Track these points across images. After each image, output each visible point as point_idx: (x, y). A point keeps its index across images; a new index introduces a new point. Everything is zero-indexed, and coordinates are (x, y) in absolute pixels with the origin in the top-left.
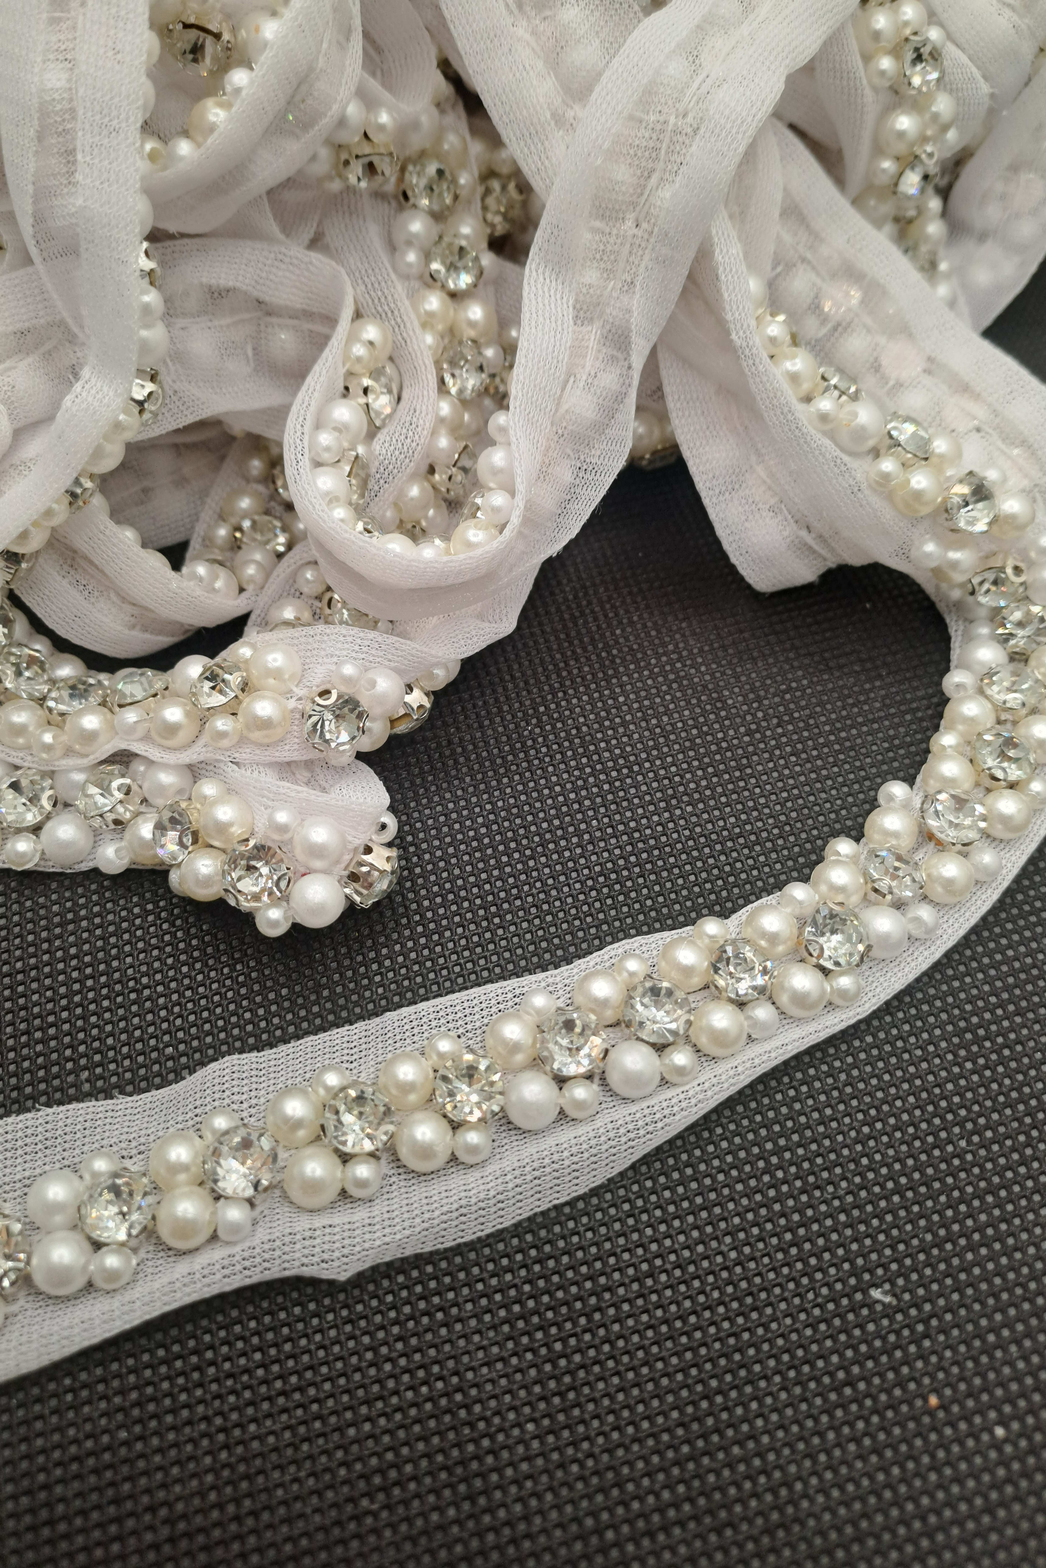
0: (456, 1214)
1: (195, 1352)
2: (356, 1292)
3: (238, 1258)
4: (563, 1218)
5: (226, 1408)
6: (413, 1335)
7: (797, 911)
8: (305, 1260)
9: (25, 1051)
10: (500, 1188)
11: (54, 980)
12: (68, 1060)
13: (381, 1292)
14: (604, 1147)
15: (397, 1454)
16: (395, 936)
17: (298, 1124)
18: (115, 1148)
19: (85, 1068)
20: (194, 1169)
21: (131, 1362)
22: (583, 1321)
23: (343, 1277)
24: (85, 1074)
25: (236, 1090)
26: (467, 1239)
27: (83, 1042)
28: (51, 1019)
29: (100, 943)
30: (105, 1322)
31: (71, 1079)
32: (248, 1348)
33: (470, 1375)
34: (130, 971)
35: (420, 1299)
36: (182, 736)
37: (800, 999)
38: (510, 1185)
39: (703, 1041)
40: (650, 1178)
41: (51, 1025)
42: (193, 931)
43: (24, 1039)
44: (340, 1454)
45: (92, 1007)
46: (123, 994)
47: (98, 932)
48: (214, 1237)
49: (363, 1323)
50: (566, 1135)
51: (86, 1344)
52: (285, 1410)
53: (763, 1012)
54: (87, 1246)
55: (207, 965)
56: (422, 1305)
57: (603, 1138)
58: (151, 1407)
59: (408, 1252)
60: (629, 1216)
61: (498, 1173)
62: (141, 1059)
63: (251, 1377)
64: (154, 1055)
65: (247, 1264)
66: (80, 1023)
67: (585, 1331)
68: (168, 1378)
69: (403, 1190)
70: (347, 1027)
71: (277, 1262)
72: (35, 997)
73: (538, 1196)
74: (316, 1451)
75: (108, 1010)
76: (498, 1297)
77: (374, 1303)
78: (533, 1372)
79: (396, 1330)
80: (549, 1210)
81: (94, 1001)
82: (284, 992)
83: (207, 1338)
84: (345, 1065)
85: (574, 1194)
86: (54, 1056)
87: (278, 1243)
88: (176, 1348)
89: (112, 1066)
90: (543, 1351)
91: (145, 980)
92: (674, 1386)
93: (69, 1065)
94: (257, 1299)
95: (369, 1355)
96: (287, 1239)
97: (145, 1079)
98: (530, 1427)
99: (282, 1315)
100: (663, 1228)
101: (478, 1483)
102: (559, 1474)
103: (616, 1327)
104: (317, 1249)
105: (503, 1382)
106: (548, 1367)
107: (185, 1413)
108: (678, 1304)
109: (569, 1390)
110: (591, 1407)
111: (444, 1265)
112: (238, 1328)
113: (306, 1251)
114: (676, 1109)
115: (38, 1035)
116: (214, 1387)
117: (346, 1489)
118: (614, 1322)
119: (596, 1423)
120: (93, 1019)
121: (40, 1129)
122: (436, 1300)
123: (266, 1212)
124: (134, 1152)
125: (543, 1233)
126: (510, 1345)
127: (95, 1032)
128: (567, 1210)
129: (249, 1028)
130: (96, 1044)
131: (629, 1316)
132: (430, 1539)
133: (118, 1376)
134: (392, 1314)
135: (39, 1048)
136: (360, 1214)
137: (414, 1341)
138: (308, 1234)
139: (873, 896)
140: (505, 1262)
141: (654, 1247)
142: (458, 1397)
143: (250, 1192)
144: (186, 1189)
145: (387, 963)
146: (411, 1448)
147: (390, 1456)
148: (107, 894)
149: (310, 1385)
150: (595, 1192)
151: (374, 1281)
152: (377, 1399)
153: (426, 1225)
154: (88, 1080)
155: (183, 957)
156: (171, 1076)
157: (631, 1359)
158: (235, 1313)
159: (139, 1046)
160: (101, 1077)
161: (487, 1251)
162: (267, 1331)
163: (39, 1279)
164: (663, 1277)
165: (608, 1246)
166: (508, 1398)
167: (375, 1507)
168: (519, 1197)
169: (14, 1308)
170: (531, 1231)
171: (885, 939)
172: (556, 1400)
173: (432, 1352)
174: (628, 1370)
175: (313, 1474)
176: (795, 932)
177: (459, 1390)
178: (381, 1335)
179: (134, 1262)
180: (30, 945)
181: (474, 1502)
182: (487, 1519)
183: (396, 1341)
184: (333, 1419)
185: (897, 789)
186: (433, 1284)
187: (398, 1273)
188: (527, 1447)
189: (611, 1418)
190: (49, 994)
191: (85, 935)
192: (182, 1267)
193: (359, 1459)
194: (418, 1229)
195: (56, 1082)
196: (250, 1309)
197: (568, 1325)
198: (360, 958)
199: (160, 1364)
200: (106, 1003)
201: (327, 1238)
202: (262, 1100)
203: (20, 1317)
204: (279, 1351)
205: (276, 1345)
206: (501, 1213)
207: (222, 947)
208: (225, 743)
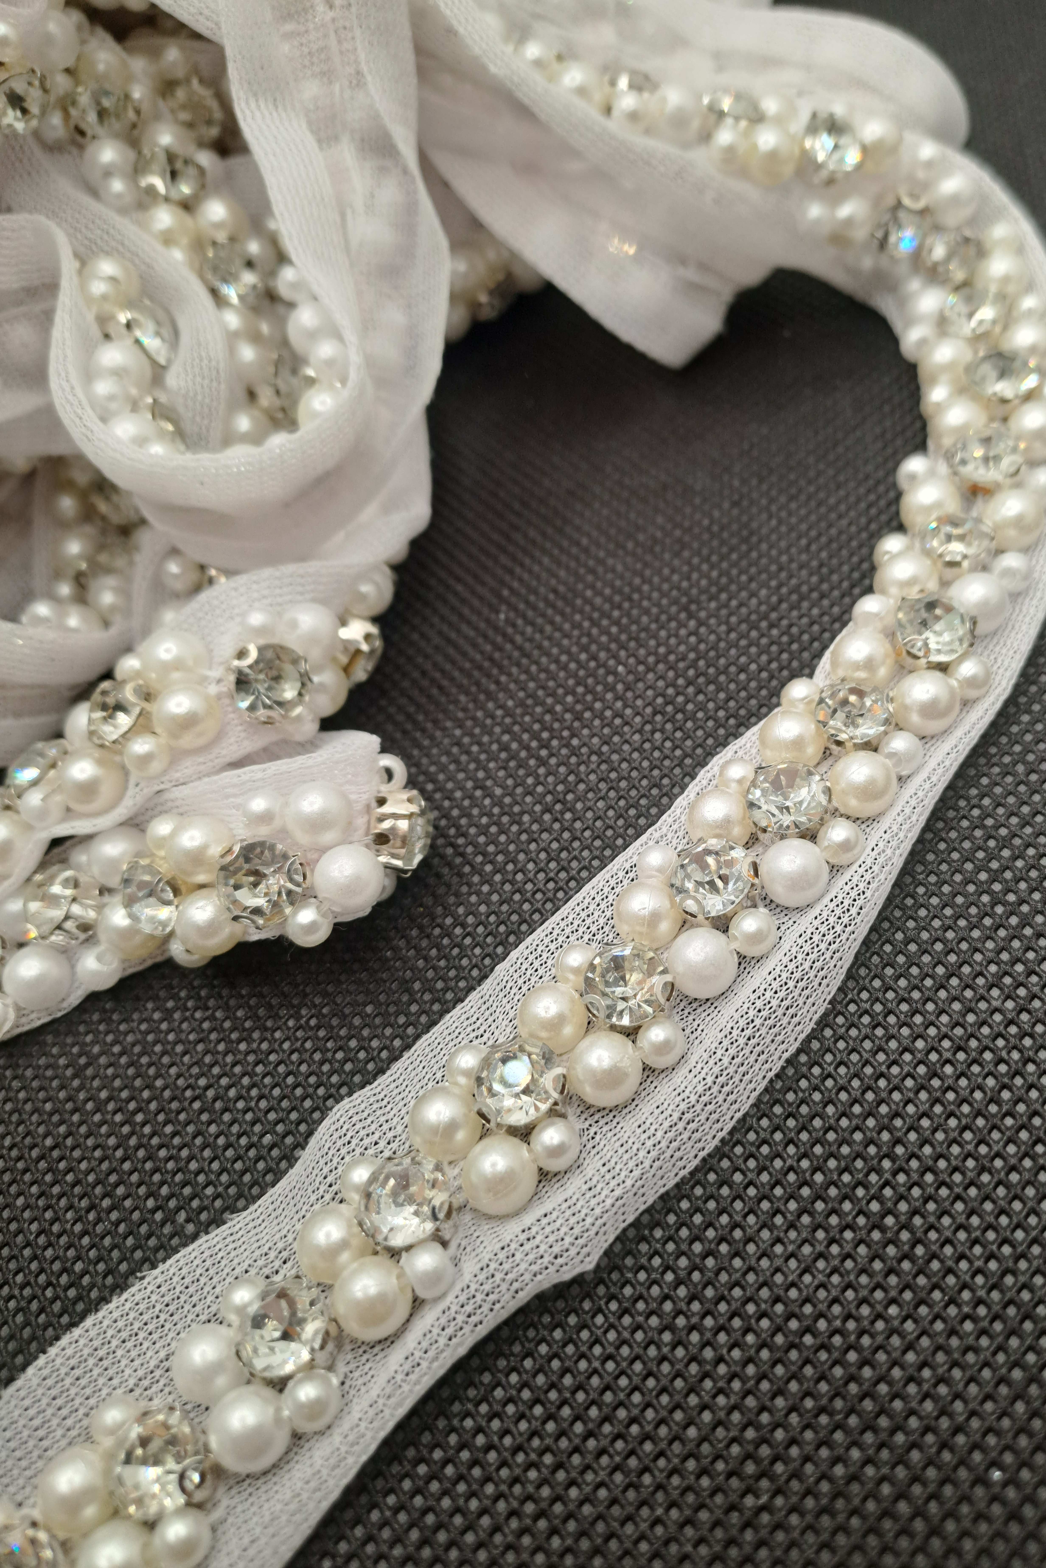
0: (681, 1125)
1: (462, 1446)
2: (615, 1276)
3: (454, 1308)
4: (804, 1069)
5: (530, 1489)
6: (705, 1287)
7: (879, 625)
8: (535, 1268)
9: (99, 1229)
10: (716, 1070)
11: (97, 1135)
12: (154, 1211)
13: (644, 1261)
14: (807, 965)
15: (758, 1427)
16: (464, 889)
17: (451, 1127)
18: (253, 1272)
19: (178, 1209)
20: (355, 1242)
21: (391, 1500)
22: (886, 1164)
23: (589, 1265)
24: (182, 1216)
25: (362, 1133)
26: (710, 1148)
27: (162, 1183)
28: (113, 1178)
29: (131, 1071)
30: (334, 1468)
31: (167, 1229)
32: (522, 1408)
33: (793, 1293)
34: (181, 1082)
35: (691, 1243)
36: (106, 791)
37: (930, 710)
38: (726, 1061)
39: (853, 805)
40: (875, 976)
41: (117, 1185)
42: (232, 1002)
43: (92, 1216)
44: (691, 1464)
45: (155, 1141)
46: (183, 1110)
47: (123, 1060)
48: (417, 1304)
49: (641, 1306)
50: (759, 977)
51: (326, 1505)
52: (602, 1452)
53: (900, 743)
54: (269, 1392)
55: (266, 1029)
56: (697, 1247)
57: (800, 957)
58: (442, 1537)
59: (651, 1198)
60: (874, 1027)
61: (706, 1056)
62: (238, 1166)
63: (542, 1438)
64: (252, 1153)
65: (469, 1308)
66: (148, 1165)
67: (895, 1174)
68: (445, 1493)
69: (609, 1135)
70: (459, 1007)
71: (504, 1287)
72: (84, 1166)
73: (763, 1058)
74: (660, 1477)
75: (175, 1134)
76: (778, 1191)
77: (642, 1276)
78: (862, 1250)
79: (682, 1291)
80: (783, 1068)
81: (153, 1134)
82: (369, 1009)
83: (469, 1423)
84: (476, 1042)
85: (802, 1036)
86: (136, 1215)
87: (493, 1266)
88: (438, 1454)
89: (209, 1191)
90: (861, 1221)
91: (202, 1082)
92: (1027, 1176)
93: (159, 1216)
94: (505, 1348)
95: (667, 1337)
96: (502, 1256)
97: (255, 1183)
98: (893, 1310)
99: (543, 1349)
100: (918, 1019)
101: (868, 1405)
102: (954, 1342)
103: (927, 1150)
104: (543, 1247)
105: (835, 1279)
106: (876, 1235)
107: (485, 1521)
108: (980, 1088)
109: (913, 1247)
110: (948, 1250)
111: (698, 1191)
112: (499, 1393)
113: (531, 1257)
114: (862, 886)
115: (106, 1203)
116: (504, 1473)
117: (719, 1499)
118: (921, 1146)
119: (964, 1265)
120: (163, 1153)
121: (154, 1298)
122: (710, 1233)
123: (464, 1243)
124: (277, 1263)
125: (790, 1097)
126: (820, 1235)
127: (171, 1165)
128: (803, 1058)
129: (348, 1067)
130: (179, 1177)
131: (935, 1130)
132: (848, 1498)
133: (385, 1523)
134: (669, 1277)
135: (114, 1216)
136: (574, 1185)
137: (709, 1292)
138: (523, 1237)
139: (949, 573)
140: (765, 1150)
141: (920, 1044)
142: (794, 1324)
143: (429, 1226)
144: (355, 1265)
145: (470, 920)
146: (770, 1411)
147: (750, 1434)
148: (115, 1017)
149: (615, 1408)
150: (824, 1022)
151: (629, 1253)
152: (702, 1380)
153: (654, 1154)
154: (188, 1220)
155: (234, 1036)
156: (284, 1164)
157: (963, 1174)
158: (487, 1378)
159: (230, 1153)
160: (202, 1209)
161: (738, 1150)
162: (535, 1376)
163: (230, 1463)
164: (948, 1069)
165: (868, 1070)
166: (850, 1294)
167: (764, 1499)
168: (742, 1069)
169: (218, 1514)
170: (777, 1101)
171: (984, 604)
172: (906, 1265)
173: (737, 1292)
174: (966, 1188)
175: (672, 1504)
176: (888, 646)
177: (790, 1316)
178: (668, 1306)
179: (335, 1381)
180: (51, 1114)
181: (875, 1430)
182: (900, 1438)
183: (689, 1303)
184: (663, 1431)
185: (915, 465)
186: (698, 1219)
187: (652, 1229)
188: (902, 1335)
189: (977, 1250)
190: (98, 1153)
191: (110, 1071)
192: (396, 1357)
193: (717, 1457)
194: (647, 1164)
195: (152, 1242)
196: (502, 1363)
197: (873, 1178)
198: (437, 931)
199: (428, 1482)
200: (169, 1129)
201: (548, 1229)
202: (400, 1128)
203: (230, 1520)
204: (559, 1391)
205: (552, 1386)
206: (732, 1098)
207: (274, 1002)
208: (156, 767)
